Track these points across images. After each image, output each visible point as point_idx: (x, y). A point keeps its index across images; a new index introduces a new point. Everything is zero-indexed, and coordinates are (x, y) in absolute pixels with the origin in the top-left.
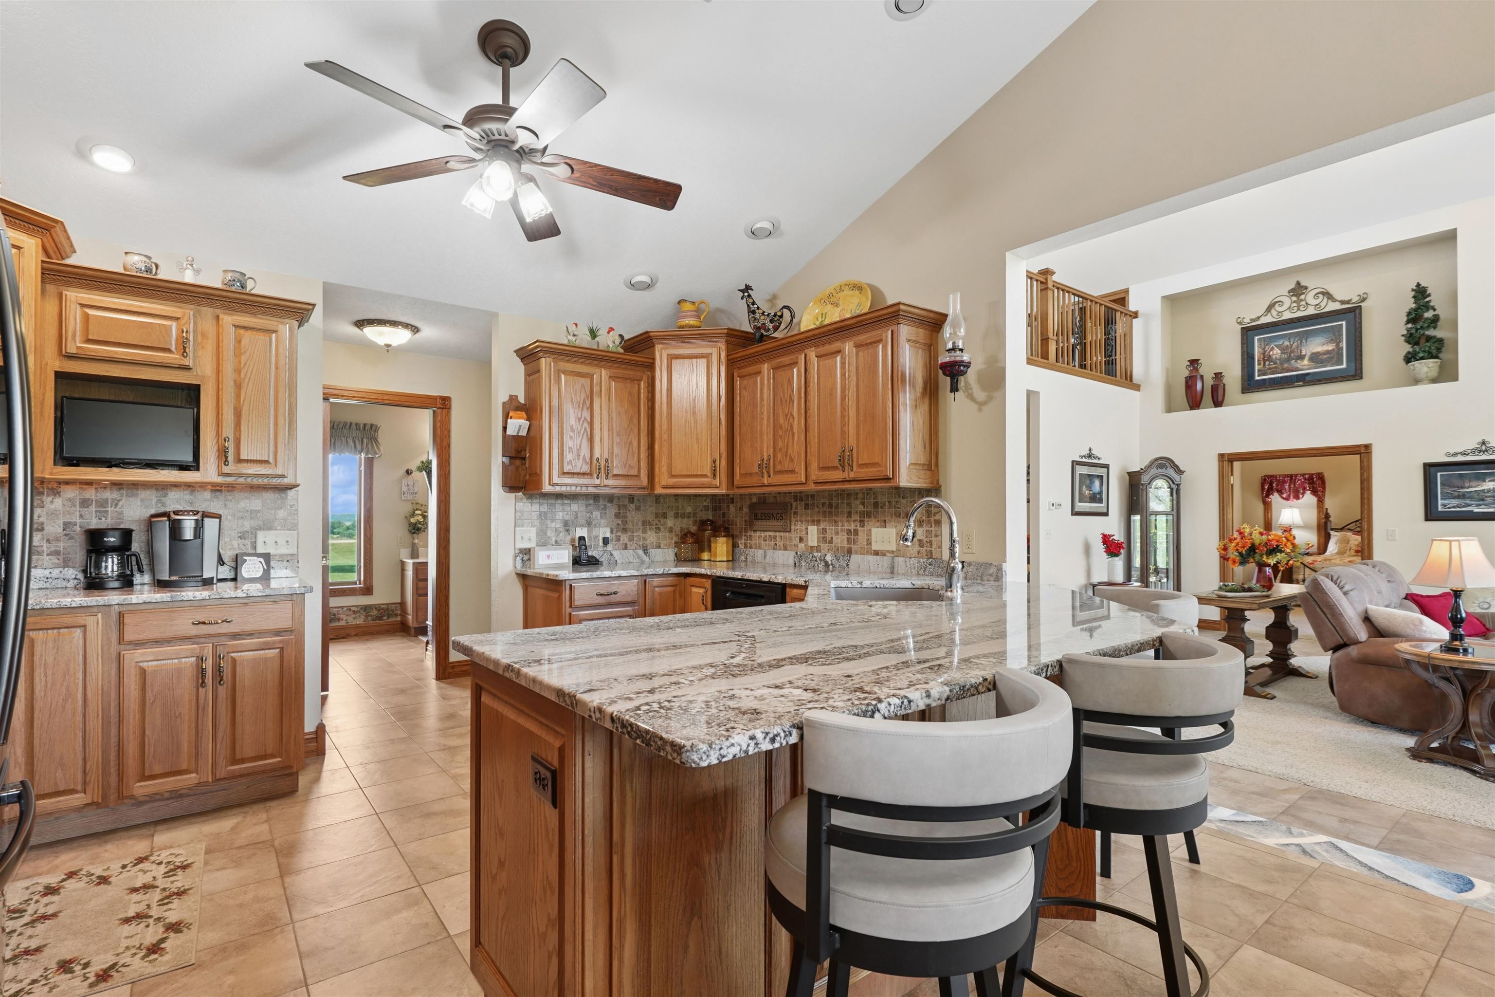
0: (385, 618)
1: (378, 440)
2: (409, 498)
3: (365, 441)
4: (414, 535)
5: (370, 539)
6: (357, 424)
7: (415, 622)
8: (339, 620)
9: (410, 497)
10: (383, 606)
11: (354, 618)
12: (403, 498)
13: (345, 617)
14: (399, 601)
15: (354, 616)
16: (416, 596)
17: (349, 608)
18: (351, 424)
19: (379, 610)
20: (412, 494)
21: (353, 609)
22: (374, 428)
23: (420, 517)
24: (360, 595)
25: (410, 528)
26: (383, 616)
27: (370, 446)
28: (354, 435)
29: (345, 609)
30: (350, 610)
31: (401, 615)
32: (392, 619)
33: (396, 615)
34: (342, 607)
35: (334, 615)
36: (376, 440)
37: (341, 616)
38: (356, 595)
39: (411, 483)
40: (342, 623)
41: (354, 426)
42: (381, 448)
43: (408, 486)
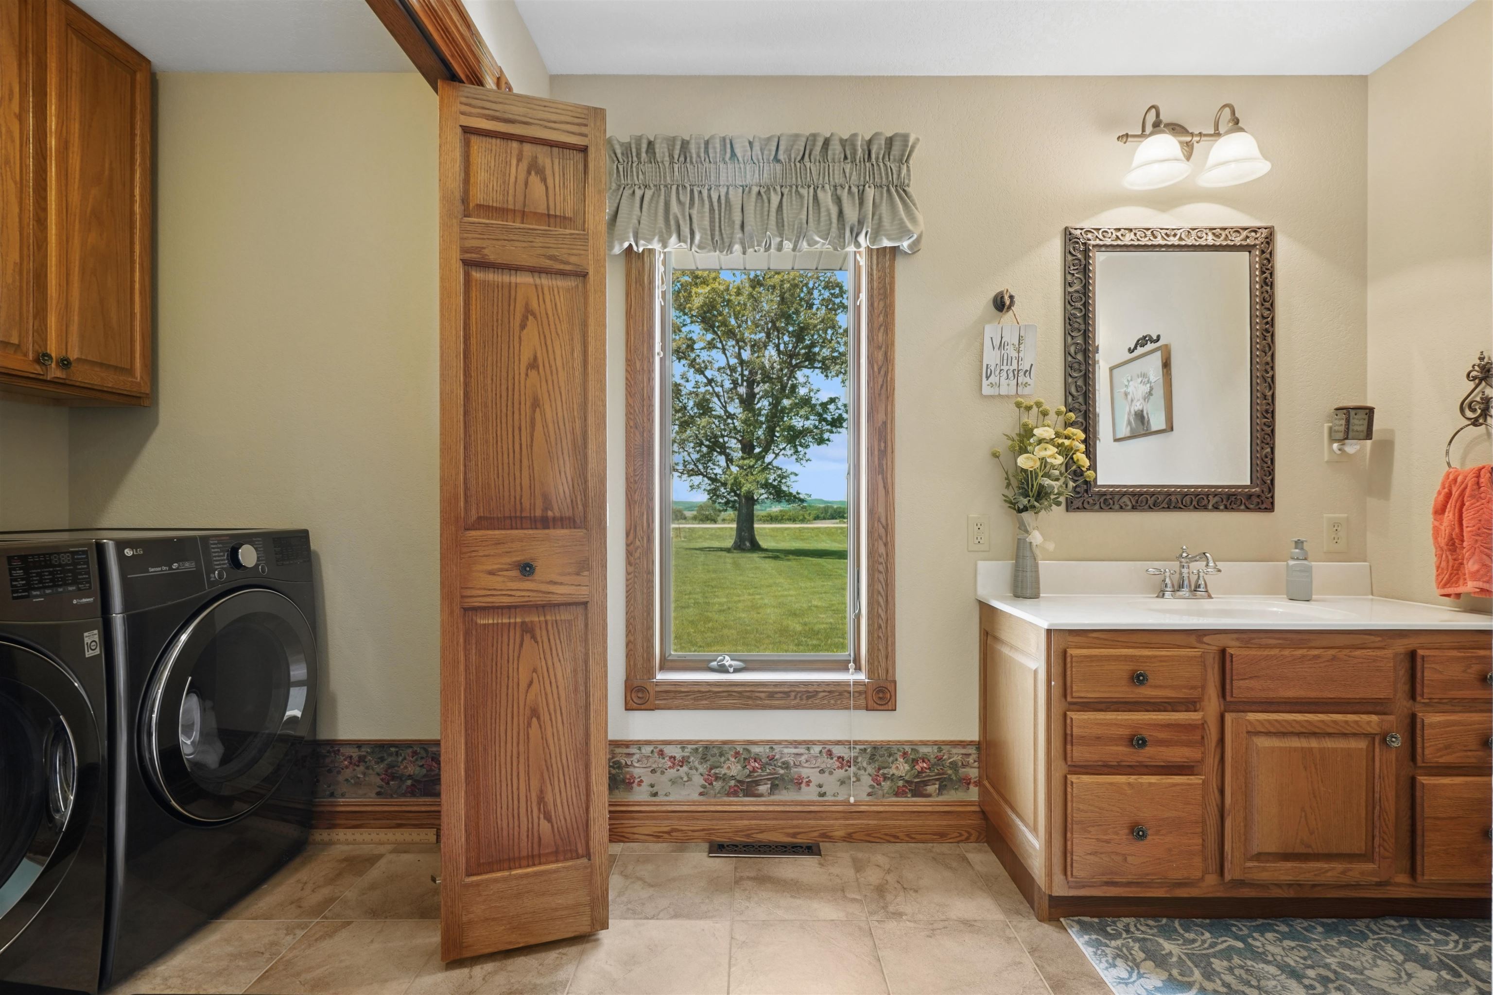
0: (932, 789)
1: (909, 190)
2: (1004, 391)
3: (870, 193)
4: (1025, 515)
5: (886, 528)
6: (848, 144)
7: (1058, 877)
8: (798, 783)
9: (1007, 387)
10: (924, 750)
11: (842, 782)
12: (987, 390)
13: (816, 778)
14: (974, 735)
15: (840, 773)
16: (1059, 768)
17: (827, 748)
18: (827, 143)
19: (915, 761)
20: (1016, 373)
21: (838, 751)
22: (896, 151)
23: (1052, 450)
24: (856, 708)
25: (1010, 494)
26: (925, 783)
27: (884, 208)
28: (838, 179)
29: (816, 749)
30: (830, 754)
31: (979, 783)
32: (953, 796)
33: (966, 782)
34: (808, 744)
35: (786, 766)
36: (902, 190)
37: (805, 772)
38: (847, 708)
39: (1011, 338)
40: (809, 794)
41: (836, 148)
42: (920, 217)
43: (1001, 346)
